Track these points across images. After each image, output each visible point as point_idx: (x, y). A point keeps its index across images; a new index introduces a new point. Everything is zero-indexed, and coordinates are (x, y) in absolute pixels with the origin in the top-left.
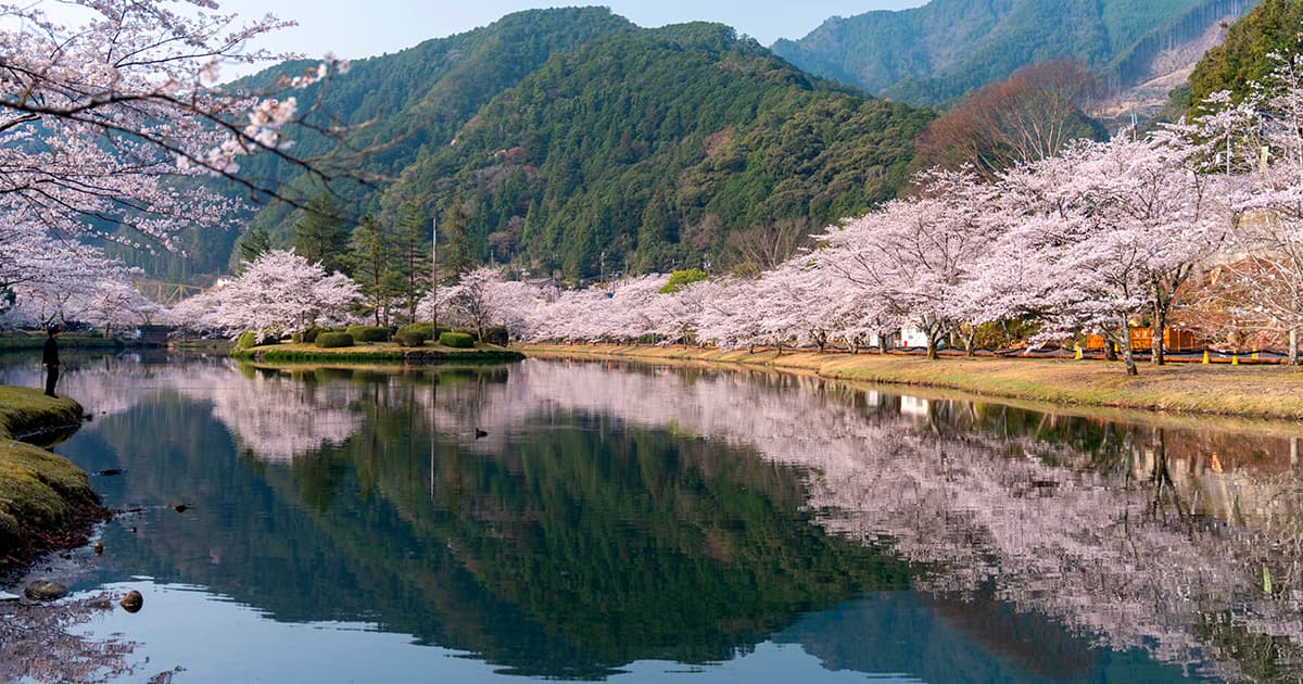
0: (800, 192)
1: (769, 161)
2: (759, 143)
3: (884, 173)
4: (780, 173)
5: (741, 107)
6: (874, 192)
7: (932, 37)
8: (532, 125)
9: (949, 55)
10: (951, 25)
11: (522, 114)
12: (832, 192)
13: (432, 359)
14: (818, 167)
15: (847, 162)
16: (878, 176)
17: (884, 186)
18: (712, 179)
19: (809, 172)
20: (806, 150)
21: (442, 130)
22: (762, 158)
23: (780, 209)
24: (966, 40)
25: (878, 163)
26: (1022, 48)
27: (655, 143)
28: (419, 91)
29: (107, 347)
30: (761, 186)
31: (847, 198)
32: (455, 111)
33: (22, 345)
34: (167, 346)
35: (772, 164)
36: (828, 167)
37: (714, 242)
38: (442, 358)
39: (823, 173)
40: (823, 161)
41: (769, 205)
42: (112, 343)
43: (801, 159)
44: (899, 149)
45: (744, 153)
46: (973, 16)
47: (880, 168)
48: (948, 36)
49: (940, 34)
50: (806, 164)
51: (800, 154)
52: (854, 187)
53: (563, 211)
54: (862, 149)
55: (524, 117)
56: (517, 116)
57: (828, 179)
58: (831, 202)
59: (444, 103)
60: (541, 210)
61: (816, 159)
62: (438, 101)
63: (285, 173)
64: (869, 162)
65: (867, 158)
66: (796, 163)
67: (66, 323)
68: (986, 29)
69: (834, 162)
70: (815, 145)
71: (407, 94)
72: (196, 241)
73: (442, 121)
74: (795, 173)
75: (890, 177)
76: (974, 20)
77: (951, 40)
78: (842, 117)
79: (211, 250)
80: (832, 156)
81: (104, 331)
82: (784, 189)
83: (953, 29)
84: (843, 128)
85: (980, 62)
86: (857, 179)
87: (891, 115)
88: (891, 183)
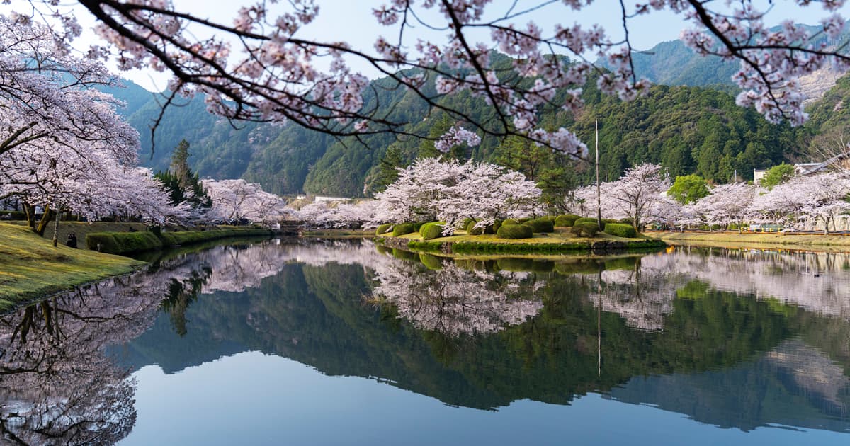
0: (641, 139)
1: (618, 122)
2: (610, 112)
3: (693, 126)
4: (626, 129)
5: (591, 94)
6: (690, 137)
7: (656, 65)
8: (470, 109)
9: (666, 74)
10: (666, 58)
11: (463, 103)
12: (662, 138)
13: (614, 248)
14: (649, 124)
15: (668, 121)
16: (690, 128)
17: (696, 134)
18: (583, 133)
19: (644, 128)
20: (640, 115)
21: (413, 115)
22: (613, 120)
23: (630, 149)
24: (675, 65)
25: (688, 121)
26: (711, 68)
27: (541, 116)
28: (398, 96)
29: (266, 235)
30: (615, 137)
31: (673, 141)
32: (419, 105)
33: (220, 235)
34: (298, 234)
35: (620, 123)
36: (657, 124)
37: (589, 169)
38: (622, 248)
39: (653, 128)
40: (652, 121)
41: (622, 146)
42: (268, 233)
43: (639, 120)
44: (701, 112)
45: (601, 119)
46: (678, 53)
47: (691, 123)
48: (665, 64)
49: (661, 63)
50: (641, 123)
51: (637, 117)
52: (676, 135)
53: (493, 154)
54: (677, 113)
55: (465, 104)
56: (460, 104)
57: (657, 131)
58: (662, 144)
59: (414, 101)
60: (479, 155)
61: (647, 120)
62: (410, 100)
63: (330, 141)
64: (683, 120)
65: (681, 118)
66: (635, 122)
67: (241, 219)
68: (686, 60)
69: (661, 121)
70: (646, 112)
71: (391, 98)
72: (285, 177)
73: (413, 111)
74: (636, 128)
75: (698, 128)
76: (679, 55)
77: (667, 66)
78: (659, 96)
79: (293, 182)
80: (657, 118)
81: (261, 224)
82: (630, 137)
83: (667, 61)
84: (661, 102)
85: (689, 76)
86: (677, 130)
87: (690, 93)
88: (700, 132)
